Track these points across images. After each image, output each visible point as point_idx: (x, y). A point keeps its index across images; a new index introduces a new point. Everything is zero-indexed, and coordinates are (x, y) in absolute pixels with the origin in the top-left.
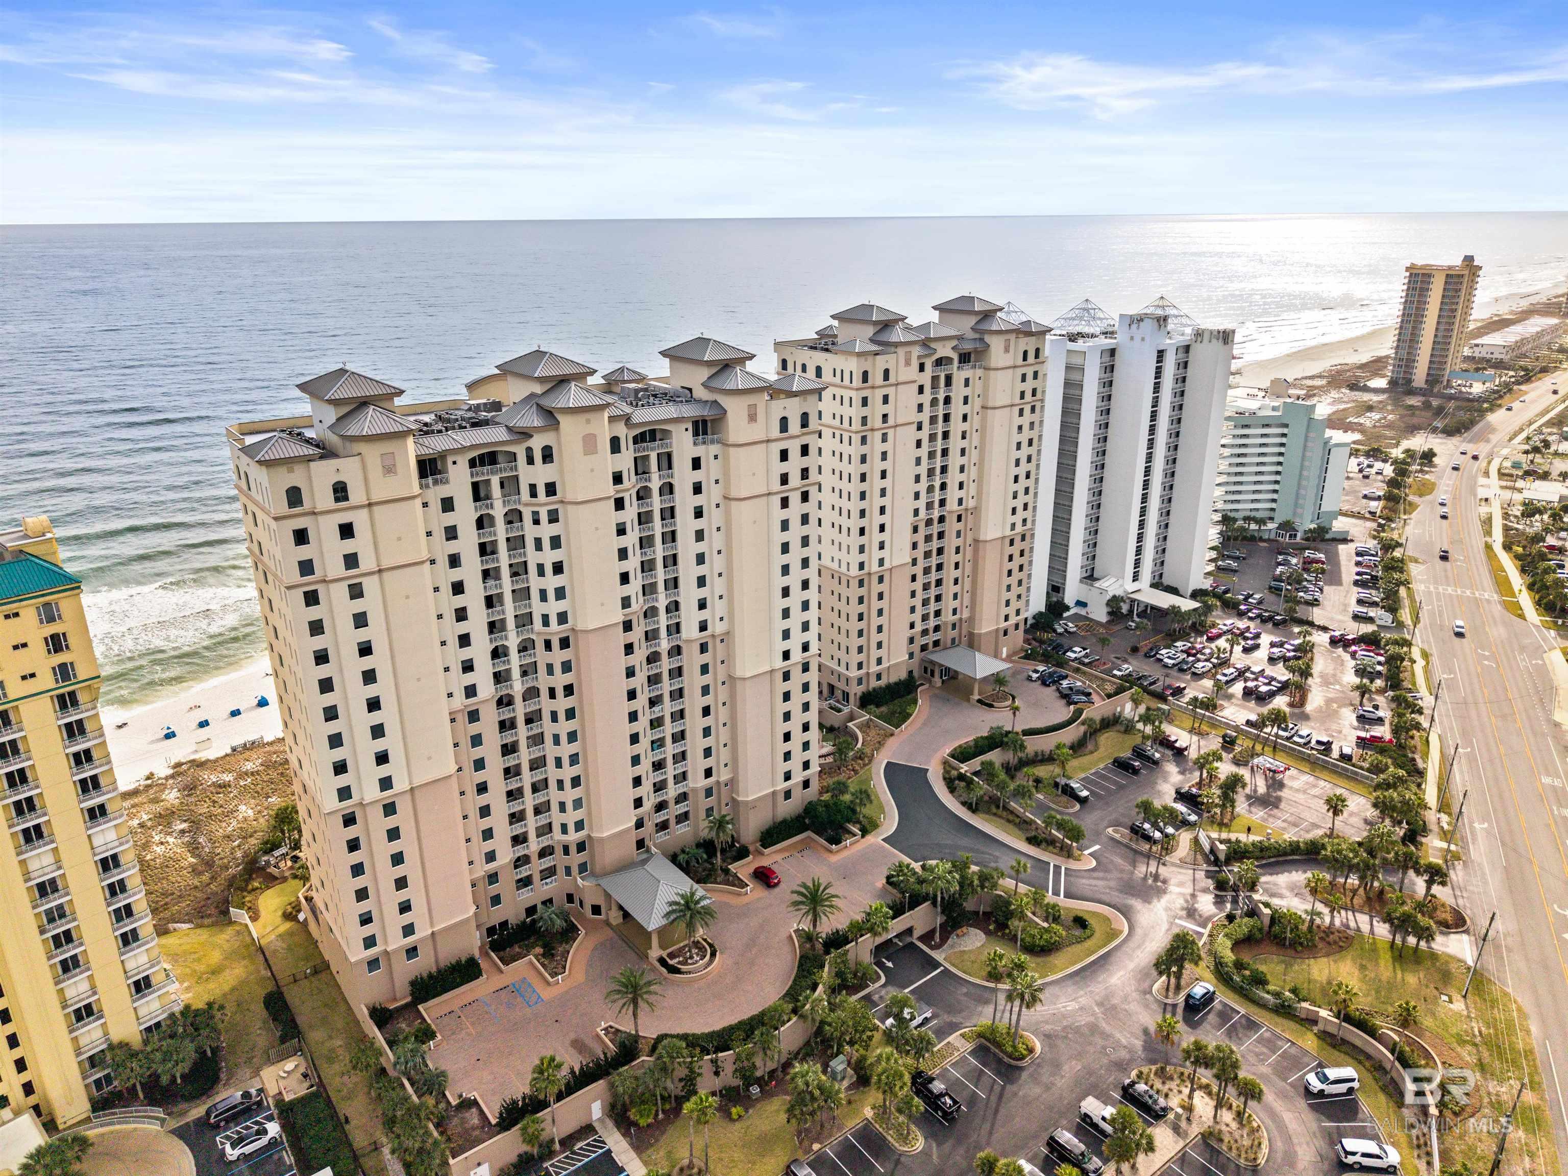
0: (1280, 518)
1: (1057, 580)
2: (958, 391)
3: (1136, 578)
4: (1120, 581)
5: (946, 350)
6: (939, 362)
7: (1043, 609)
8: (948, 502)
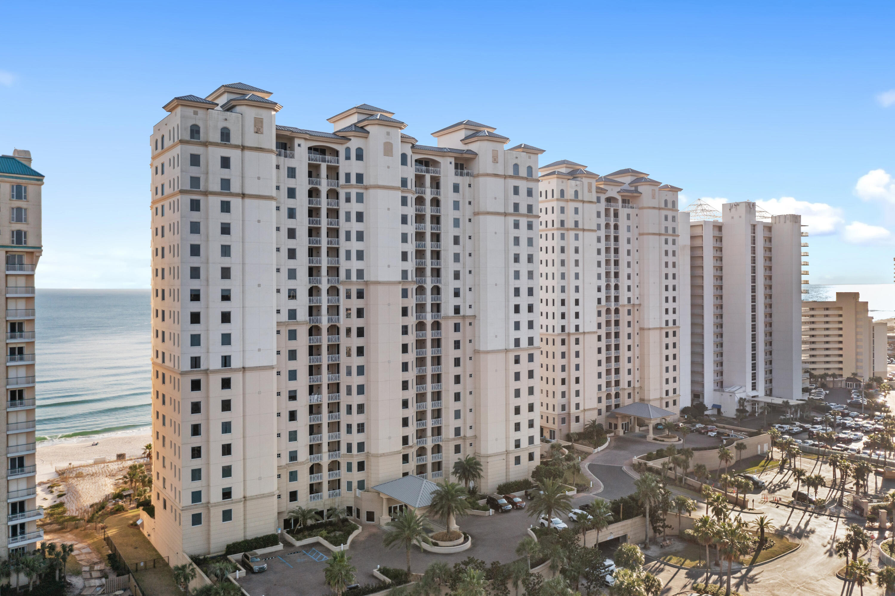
0: (847, 374)
1: (698, 388)
2: (623, 222)
3: (754, 387)
4: (743, 389)
5: (613, 192)
6: (609, 200)
7: (689, 405)
8: (620, 299)
